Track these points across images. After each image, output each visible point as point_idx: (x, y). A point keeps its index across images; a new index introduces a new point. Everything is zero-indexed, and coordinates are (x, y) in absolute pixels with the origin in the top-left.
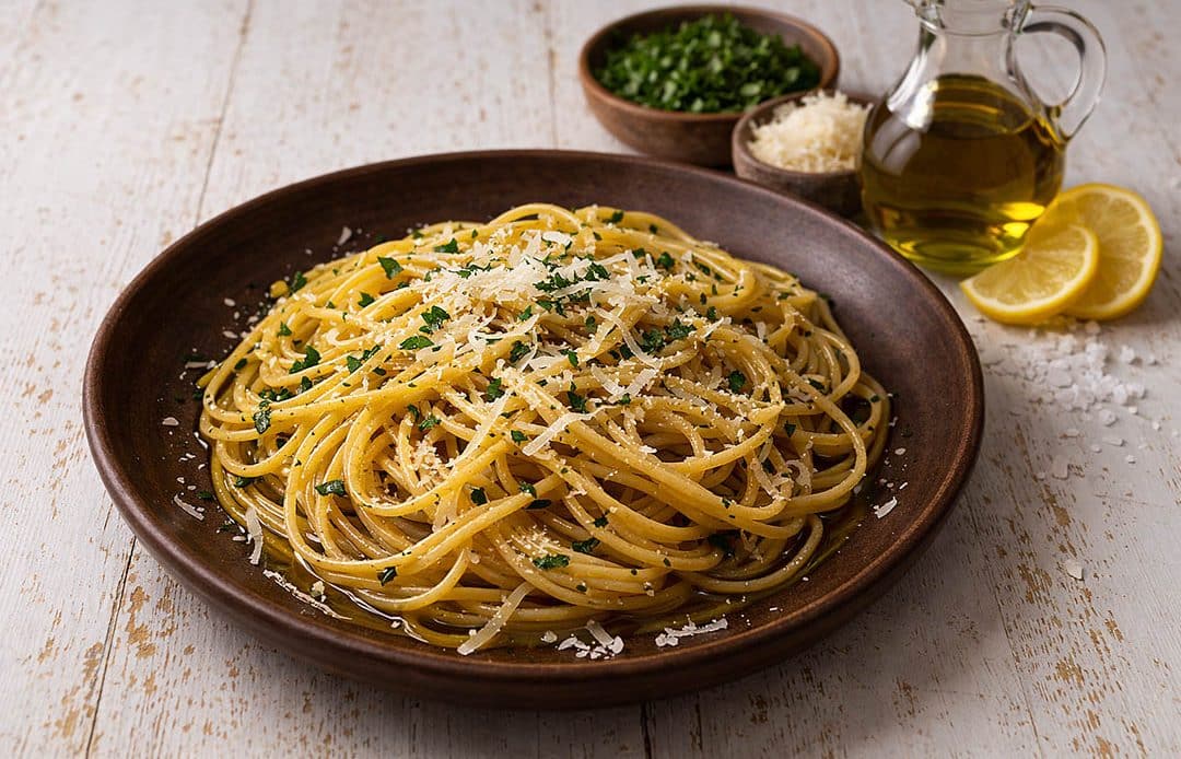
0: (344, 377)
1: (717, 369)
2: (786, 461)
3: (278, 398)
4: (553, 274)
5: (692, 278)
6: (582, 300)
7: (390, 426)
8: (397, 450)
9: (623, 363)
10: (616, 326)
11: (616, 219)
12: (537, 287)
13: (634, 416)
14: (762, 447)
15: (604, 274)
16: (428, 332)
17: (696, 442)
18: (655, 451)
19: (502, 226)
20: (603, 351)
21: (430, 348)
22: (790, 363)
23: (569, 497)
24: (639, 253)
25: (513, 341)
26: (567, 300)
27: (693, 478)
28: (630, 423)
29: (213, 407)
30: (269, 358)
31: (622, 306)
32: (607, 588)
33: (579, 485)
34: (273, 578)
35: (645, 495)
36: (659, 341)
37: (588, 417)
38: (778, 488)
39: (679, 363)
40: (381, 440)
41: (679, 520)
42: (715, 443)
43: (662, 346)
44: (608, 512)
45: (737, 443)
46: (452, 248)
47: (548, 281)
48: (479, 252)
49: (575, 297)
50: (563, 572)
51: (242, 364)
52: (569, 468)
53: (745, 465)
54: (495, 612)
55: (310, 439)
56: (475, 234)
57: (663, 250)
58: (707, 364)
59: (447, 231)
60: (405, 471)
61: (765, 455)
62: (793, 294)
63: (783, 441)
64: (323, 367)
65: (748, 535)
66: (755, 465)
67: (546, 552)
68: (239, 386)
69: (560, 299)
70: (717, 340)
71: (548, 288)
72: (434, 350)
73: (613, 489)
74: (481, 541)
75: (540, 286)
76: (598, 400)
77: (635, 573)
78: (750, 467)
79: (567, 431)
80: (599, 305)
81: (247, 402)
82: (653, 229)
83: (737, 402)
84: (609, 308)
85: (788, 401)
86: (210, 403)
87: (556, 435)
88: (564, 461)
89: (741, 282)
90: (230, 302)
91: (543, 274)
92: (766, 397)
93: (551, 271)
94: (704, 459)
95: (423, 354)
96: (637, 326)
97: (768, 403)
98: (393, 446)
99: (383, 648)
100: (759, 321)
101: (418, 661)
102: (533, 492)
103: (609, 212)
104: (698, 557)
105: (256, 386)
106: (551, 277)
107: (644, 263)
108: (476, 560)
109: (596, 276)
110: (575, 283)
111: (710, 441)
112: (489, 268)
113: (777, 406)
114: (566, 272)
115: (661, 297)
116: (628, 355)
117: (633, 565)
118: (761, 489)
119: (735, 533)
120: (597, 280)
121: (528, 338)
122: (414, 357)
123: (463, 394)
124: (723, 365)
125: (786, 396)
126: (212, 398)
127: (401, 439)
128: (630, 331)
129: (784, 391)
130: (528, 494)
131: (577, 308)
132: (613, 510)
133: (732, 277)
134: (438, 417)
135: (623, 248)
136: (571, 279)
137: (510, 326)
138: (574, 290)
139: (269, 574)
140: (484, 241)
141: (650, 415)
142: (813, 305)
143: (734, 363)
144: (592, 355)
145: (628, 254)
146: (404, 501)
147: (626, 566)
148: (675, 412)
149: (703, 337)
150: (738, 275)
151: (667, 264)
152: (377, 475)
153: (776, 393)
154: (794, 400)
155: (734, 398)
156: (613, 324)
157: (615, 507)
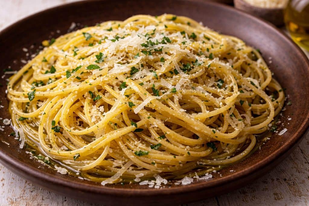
0: (65, 80)
1: (213, 78)
2: (240, 114)
3: (39, 85)
4: (148, 41)
5: (204, 42)
6: (160, 51)
7: (82, 99)
8: (84, 109)
9: (174, 77)
10: (172, 62)
11: (174, 19)
12: (142, 45)
13: (178, 97)
14: (230, 109)
15: (169, 41)
16: (98, 63)
17: (203, 107)
18: (186, 111)
19: (130, 22)
20: (166, 71)
21: (99, 69)
22: (242, 75)
23: (150, 128)
24: (183, 33)
25: (132, 67)
26: (154, 51)
27: (201, 121)
28: (176, 99)
29: (11, 89)
30: (37, 69)
31: (175, 53)
32: (163, 163)
33: (154, 123)
34: (29, 154)
35: (181, 127)
36: (189, 67)
37: (159, 98)
38: (237, 125)
39: (197, 76)
40: (77, 105)
41: (195, 137)
42: (211, 107)
43: (190, 70)
44: (166, 133)
45: (220, 107)
46: (110, 30)
47: (146, 43)
48: (120, 32)
49: (157, 50)
50: (146, 157)
51: (26, 72)
52: (151, 116)
53: (223, 116)
54: (118, 171)
55: (49, 105)
56: (119, 26)
57: (192, 32)
58: (209, 76)
59: (109, 24)
60: (87, 117)
61: (231, 112)
62: (243, 49)
63: (239, 107)
64: (57, 74)
65: (223, 143)
66: (227, 116)
67: (140, 149)
68: (24, 81)
69: (151, 50)
70: (213, 67)
71: (146, 46)
72: (100, 70)
73: (168, 125)
74: (114, 144)
75: (143, 45)
76: (164, 91)
77: (175, 157)
78: (225, 117)
79: (151, 103)
80: (166, 53)
81: (26, 87)
82: (189, 24)
83: (220, 92)
84: (170, 55)
85: (241, 92)
86: (10, 88)
87: (146, 104)
88: (149, 114)
89: (222, 43)
90: (25, 50)
91: (144, 40)
92: (232, 90)
93: (148, 39)
94: (206, 114)
95: (95, 72)
96: (181, 62)
97: (232, 93)
98: (83, 107)
99: (67, 181)
100: (230, 58)
101: (81, 187)
102: (136, 126)
103: (171, 16)
104: (202, 151)
105: (32, 80)
106: (147, 42)
107: (185, 37)
108: (111, 151)
109: (166, 41)
110: (157, 44)
111: (209, 106)
112: (123, 38)
113: (236, 93)
114: (153, 40)
115: (191, 50)
116: (176, 73)
117: (174, 154)
118: (230, 126)
119: (218, 142)
120: (166, 44)
121: (138, 65)
122: (92, 72)
123: (111, 87)
124: (215, 76)
125: (241, 89)
126: (11, 86)
127: (86, 104)
128: (178, 63)
129: (239, 87)
130: (134, 126)
131: (157, 54)
132: (168, 133)
133: (219, 42)
134: (101, 96)
135: (176, 31)
136: (156, 43)
137: (131, 61)
138: (156, 47)
139: (27, 152)
140: (123, 27)
141: (184, 96)
142: (252, 53)
143: (219, 76)
144: (162, 73)
145: (179, 33)
146: (85, 128)
147: (172, 154)
148: (194, 96)
149: (207, 66)
150: (221, 41)
151: (194, 37)
152: (75, 118)
153: (236, 88)
154: (244, 91)
155: (219, 90)
156: (171, 61)
157: (168, 132)
